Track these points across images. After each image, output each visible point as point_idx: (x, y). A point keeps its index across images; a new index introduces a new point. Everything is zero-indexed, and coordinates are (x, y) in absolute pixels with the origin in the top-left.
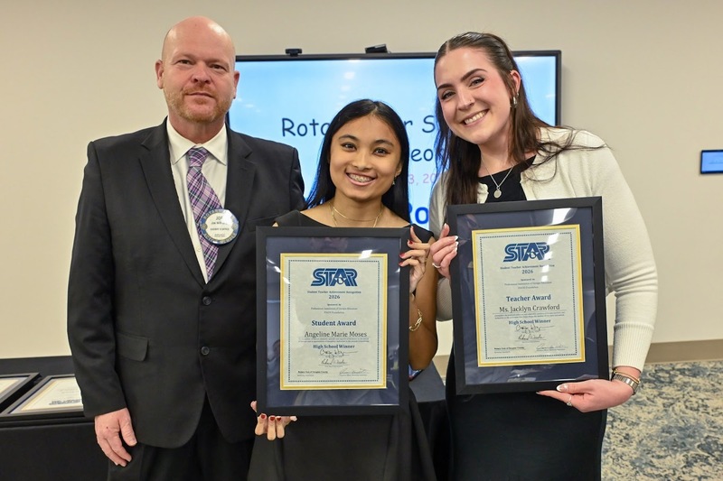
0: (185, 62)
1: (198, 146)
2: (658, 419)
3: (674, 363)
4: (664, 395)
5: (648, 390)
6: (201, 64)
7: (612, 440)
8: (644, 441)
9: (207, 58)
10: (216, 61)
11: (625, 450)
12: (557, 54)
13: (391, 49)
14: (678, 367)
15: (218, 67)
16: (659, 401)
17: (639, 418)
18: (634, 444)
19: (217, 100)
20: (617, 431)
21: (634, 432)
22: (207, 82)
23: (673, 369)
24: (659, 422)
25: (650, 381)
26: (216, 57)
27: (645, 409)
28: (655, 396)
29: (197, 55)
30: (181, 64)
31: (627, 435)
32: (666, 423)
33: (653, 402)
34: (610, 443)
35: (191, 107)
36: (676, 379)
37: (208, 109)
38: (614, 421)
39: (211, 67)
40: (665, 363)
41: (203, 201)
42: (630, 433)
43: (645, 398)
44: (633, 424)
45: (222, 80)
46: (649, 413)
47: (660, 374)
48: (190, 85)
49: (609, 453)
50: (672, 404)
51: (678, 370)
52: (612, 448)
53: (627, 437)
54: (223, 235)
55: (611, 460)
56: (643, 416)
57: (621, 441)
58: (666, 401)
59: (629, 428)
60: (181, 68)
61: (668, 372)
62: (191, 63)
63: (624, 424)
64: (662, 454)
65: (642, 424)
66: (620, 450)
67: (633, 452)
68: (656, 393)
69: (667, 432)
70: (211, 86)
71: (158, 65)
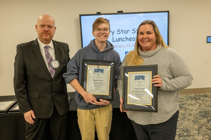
0: (42, 26)
1: (47, 45)
2: (198, 109)
3: (200, 94)
4: (198, 103)
5: (194, 101)
6: (46, 27)
7: (186, 115)
8: (195, 115)
9: (48, 25)
10: (50, 26)
11: (190, 117)
12: (168, 12)
13: (124, 12)
14: (201, 95)
15: (50, 27)
16: (197, 104)
17: (192, 109)
18: (193, 116)
19: (50, 35)
20: (187, 113)
21: (192, 113)
22: (48, 31)
23: (200, 95)
24: (198, 110)
25: (194, 99)
26: (50, 25)
27: (194, 106)
28: (196, 103)
29: (45, 24)
30: (41, 27)
31: (190, 113)
32: (200, 110)
33: (196, 104)
34: (186, 116)
35: (44, 37)
36: (201, 98)
37: (48, 37)
38: (186, 110)
39: (49, 27)
40: (197, 94)
41: (49, 59)
42: (191, 113)
43: (193, 103)
44: (191, 110)
45: (51, 30)
46: (195, 108)
47: (196, 97)
48: (44, 32)
49: (186, 118)
50: (201, 105)
51: (201, 96)
52: (187, 117)
53: (190, 114)
54: (56, 66)
55: (187, 120)
56: (194, 108)
57: (189, 115)
58: (199, 104)
59: (190, 112)
60: (42, 28)
61: (198, 96)
62: (44, 26)
63: (189, 110)
64: (201, 119)
65: (193, 110)
66: (189, 118)
67: (192, 118)
68: (196, 102)
69: (201, 113)
70: (49, 32)
71: (36, 26)
